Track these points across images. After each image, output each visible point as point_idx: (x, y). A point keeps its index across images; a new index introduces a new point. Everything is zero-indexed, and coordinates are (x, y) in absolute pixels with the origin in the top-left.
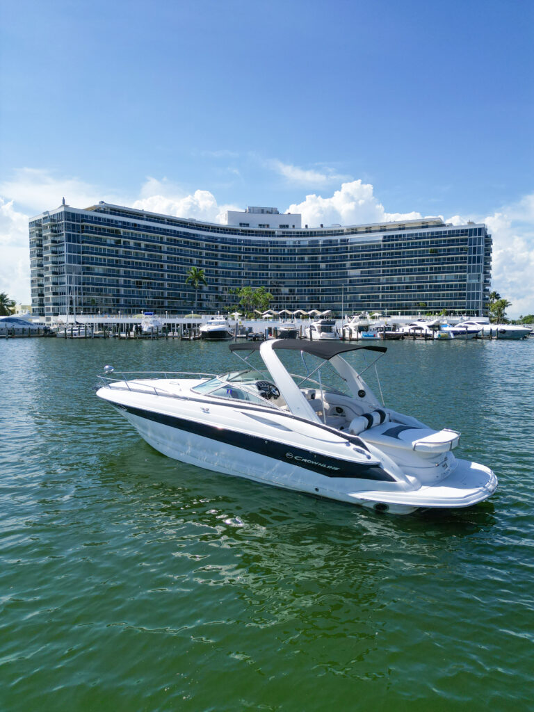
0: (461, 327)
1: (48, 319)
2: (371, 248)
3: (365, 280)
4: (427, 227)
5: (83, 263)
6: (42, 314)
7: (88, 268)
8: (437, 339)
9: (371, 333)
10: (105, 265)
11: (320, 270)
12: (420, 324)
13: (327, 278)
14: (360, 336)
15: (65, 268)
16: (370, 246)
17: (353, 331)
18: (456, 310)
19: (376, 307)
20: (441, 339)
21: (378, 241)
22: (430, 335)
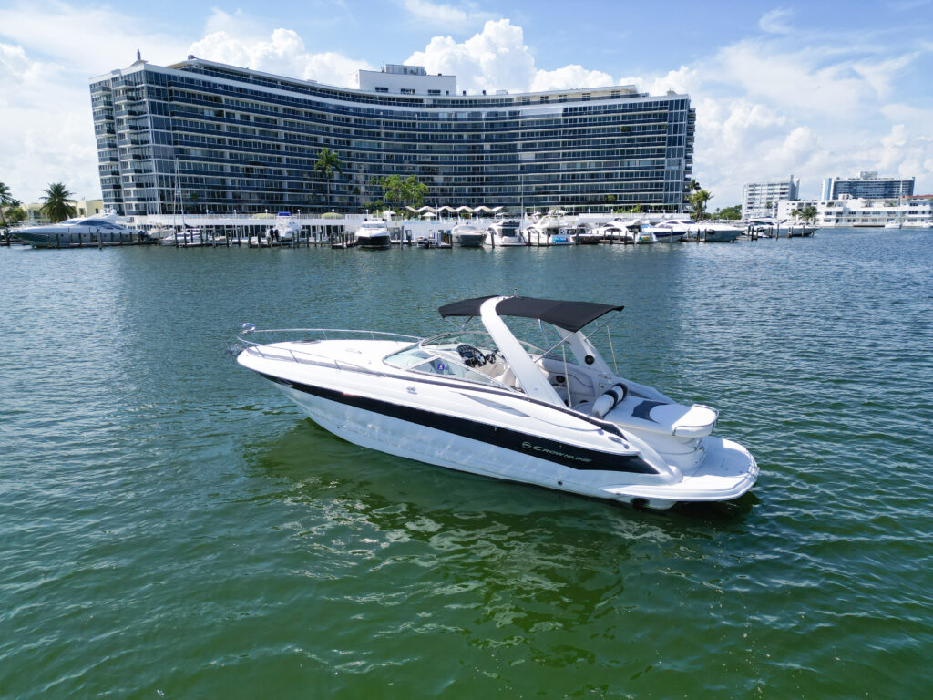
0: (662, 226)
1: (132, 220)
2: (547, 123)
3: (541, 166)
4: (618, 97)
5: (175, 143)
6: (121, 213)
7: (182, 151)
8: (638, 243)
9: (562, 237)
10: (204, 146)
11: (483, 152)
12: (617, 225)
13: (492, 163)
14: (551, 240)
15: (151, 150)
16: (547, 121)
17: (541, 234)
18: (651, 204)
19: (555, 202)
20: (642, 242)
21: (557, 115)
22: (630, 239)
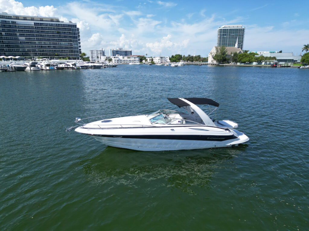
0: (80, 64)
4: (53, 21)
9: (52, 67)
11: (2, 35)
12: (68, 63)
20: (78, 69)
21: (32, 25)
22: (74, 68)
